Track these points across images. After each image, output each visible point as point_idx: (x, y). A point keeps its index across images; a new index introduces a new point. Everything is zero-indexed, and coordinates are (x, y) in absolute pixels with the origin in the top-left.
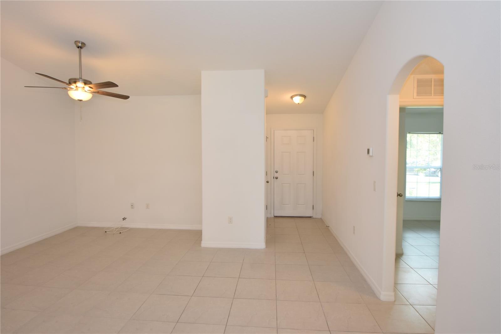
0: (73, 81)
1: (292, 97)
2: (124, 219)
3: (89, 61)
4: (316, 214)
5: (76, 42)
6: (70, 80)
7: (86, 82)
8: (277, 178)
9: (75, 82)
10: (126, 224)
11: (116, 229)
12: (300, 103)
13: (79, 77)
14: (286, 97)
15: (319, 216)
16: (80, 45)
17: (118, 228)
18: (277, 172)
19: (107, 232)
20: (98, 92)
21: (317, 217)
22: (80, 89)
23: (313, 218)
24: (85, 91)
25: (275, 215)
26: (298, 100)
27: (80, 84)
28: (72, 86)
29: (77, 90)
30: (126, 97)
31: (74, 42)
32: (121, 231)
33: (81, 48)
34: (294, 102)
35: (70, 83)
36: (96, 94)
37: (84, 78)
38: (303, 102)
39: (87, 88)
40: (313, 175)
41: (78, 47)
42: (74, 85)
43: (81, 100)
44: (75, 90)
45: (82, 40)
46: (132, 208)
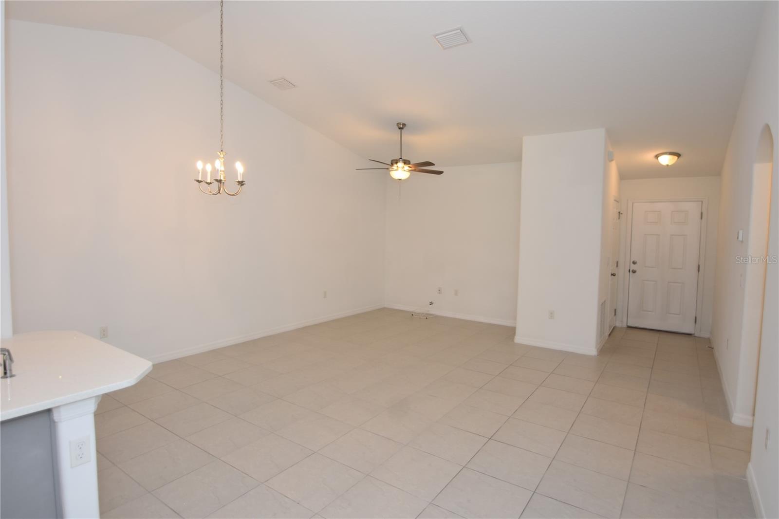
0: (395, 161)
1: (657, 157)
2: (431, 303)
3: (409, 138)
4: (700, 331)
5: (398, 124)
6: (392, 161)
7: (406, 162)
8: (634, 272)
9: (396, 163)
10: (433, 310)
11: (422, 314)
12: (669, 164)
13: (399, 158)
14: (648, 157)
15: (706, 335)
16: (401, 126)
17: (424, 313)
18: (634, 263)
19: (414, 316)
20: (415, 170)
21: (702, 336)
22: (400, 169)
23: (695, 336)
24: (404, 171)
25: (630, 324)
26: (666, 160)
27: (400, 164)
28: (394, 167)
29: (398, 170)
30: (441, 173)
31: (396, 124)
32: (427, 317)
33: (402, 128)
34: (660, 163)
35: (392, 164)
36: (414, 172)
37: (404, 158)
38: (676, 161)
39: (406, 167)
40: (699, 271)
41: (400, 129)
42: (395, 165)
43: (400, 180)
44: (396, 170)
45: (403, 122)
46: (439, 293)
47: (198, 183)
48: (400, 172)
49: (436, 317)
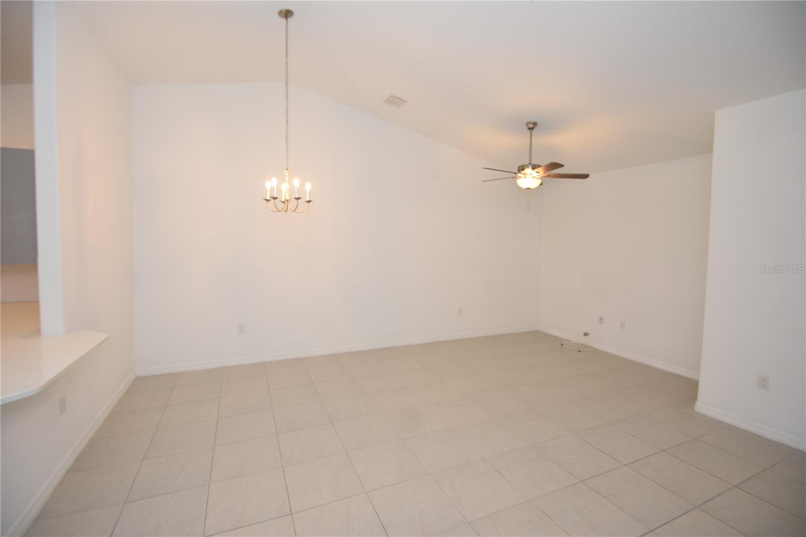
0: (522, 168)
2: (586, 334)
3: (541, 139)
5: (527, 123)
6: (519, 168)
7: (535, 167)
9: (523, 169)
10: (587, 341)
13: (528, 163)
16: (531, 126)
17: (577, 344)
19: (564, 346)
20: (549, 176)
22: (528, 177)
24: (534, 177)
27: (528, 171)
28: (520, 175)
29: (525, 177)
30: (585, 176)
31: (525, 124)
32: (581, 349)
35: (519, 172)
36: (545, 179)
37: (533, 163)
39: (534, 173)
41: (529, 129)
42: (523, 172)
43: (529, 189)
44: (523, 178)
45: (533, 120)
46: (600, 323)
47: (266, 202)
48: (530, 180)
49: (595, 351)
